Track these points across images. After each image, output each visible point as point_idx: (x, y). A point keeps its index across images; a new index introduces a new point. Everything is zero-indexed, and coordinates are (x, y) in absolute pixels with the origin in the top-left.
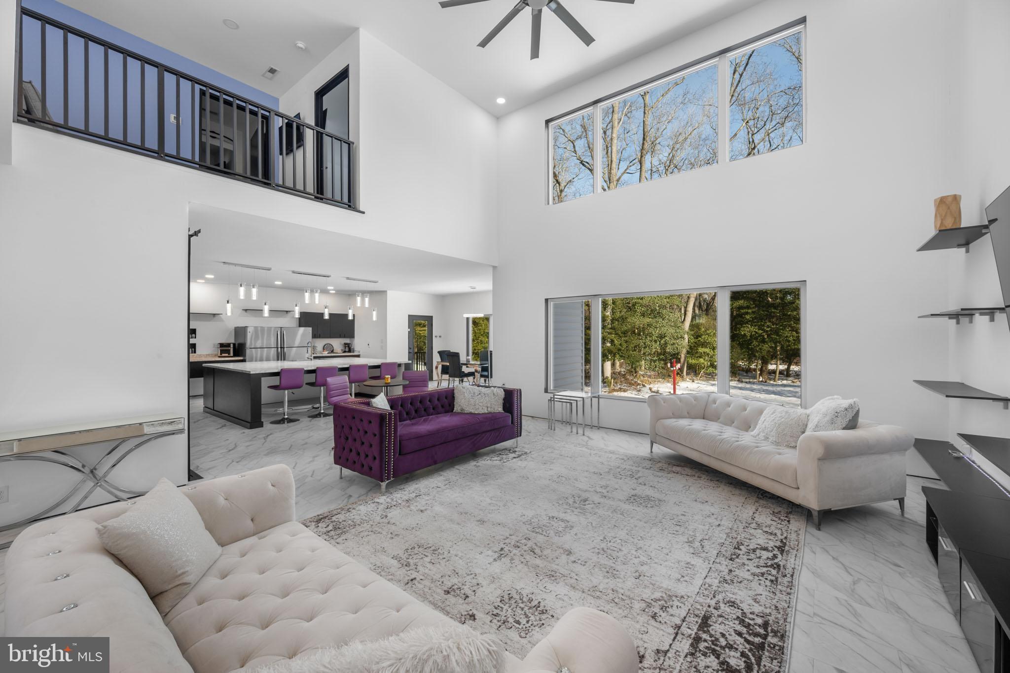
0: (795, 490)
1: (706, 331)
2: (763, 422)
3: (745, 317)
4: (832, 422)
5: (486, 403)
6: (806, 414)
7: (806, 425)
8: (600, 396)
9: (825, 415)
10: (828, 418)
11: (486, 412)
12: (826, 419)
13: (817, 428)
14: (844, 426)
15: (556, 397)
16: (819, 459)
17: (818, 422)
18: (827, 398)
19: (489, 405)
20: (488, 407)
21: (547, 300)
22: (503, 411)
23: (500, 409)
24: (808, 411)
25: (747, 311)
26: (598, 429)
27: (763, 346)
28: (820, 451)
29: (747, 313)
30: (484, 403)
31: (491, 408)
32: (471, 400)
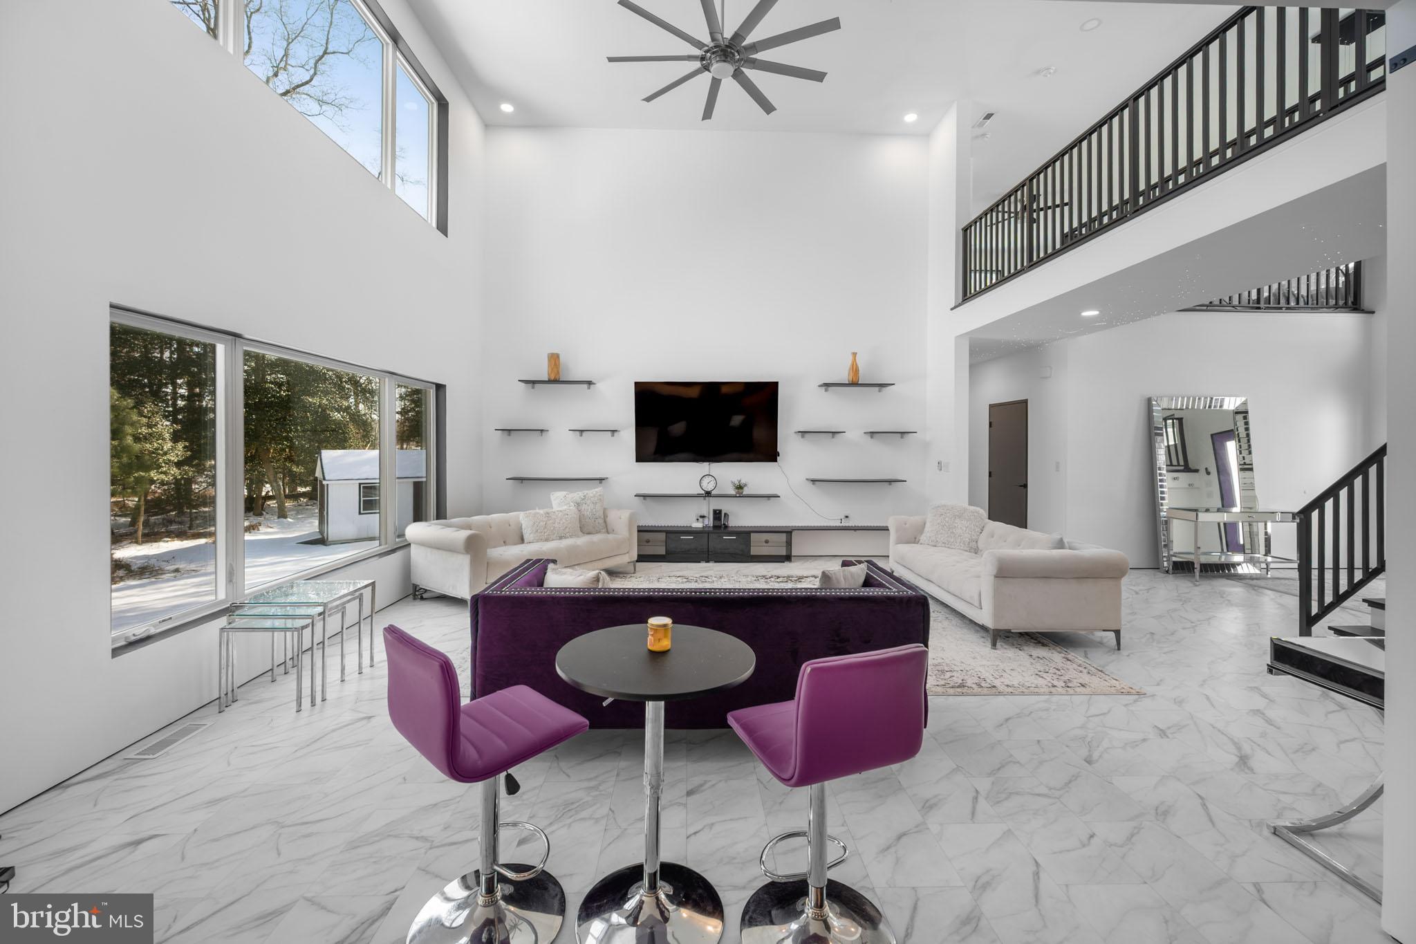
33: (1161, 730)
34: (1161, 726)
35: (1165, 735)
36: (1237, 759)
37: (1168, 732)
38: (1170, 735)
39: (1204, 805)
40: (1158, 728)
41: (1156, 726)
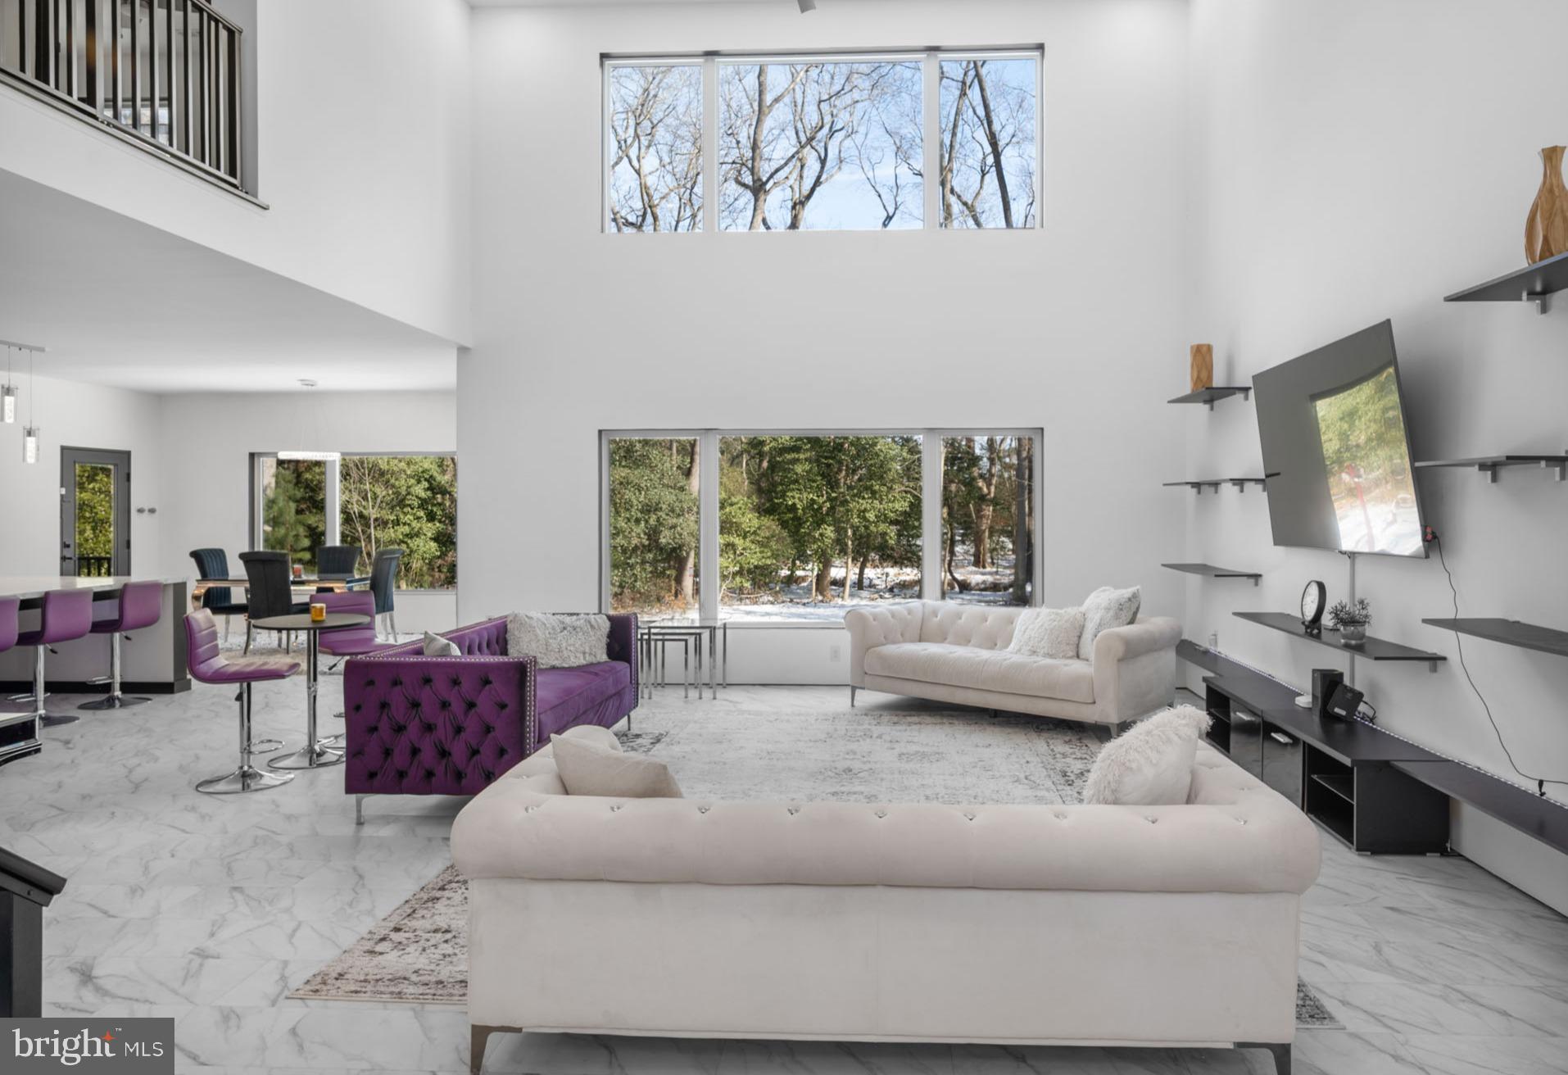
0: (1090, 706)
1: (730, 498)
2: (1025, 632)
3: (793, 470)
4: (1117, 617)
5: (581, 645)
6: (1081, 613)
7: (1083, 626)
8: (727, 626)
9: (1108, 609)
10: (1111, 613)
11: (584, 662)
12: (1109, 615)
13: (1100, 627)
14: (1128, 620)
15: (653, 631)
16: (1119, 660)
17: (1101, 620)
18: (1101, 589)
19: (587, 650)
20: (584, 653)
21: (600, 432)
22: (608, 660)
23: (604, 657)
24: (1083, 609)
25: (797, 456)
26: (725, 687)
27: (826, 529)
28: (1119, 649)
29: (796, 461)
30: (577, 646)
31: (590, 654)
32: (551, 641)
33: (207, 957)
34: (211, 961)
35: (198, 954)
36: (96, 972)
37: (198, 960)
38: (191, 956)
39: (105, 913)
40: (213, 957)
41: (218, 958)
